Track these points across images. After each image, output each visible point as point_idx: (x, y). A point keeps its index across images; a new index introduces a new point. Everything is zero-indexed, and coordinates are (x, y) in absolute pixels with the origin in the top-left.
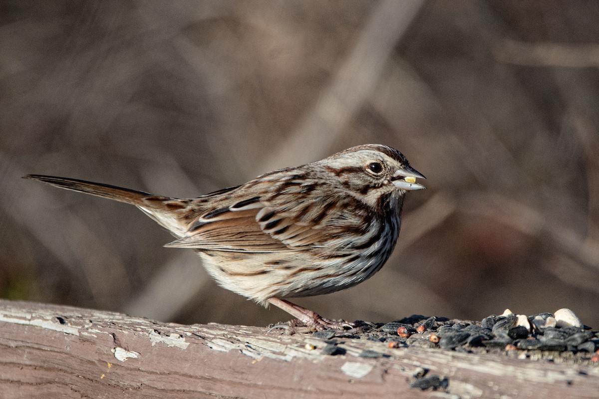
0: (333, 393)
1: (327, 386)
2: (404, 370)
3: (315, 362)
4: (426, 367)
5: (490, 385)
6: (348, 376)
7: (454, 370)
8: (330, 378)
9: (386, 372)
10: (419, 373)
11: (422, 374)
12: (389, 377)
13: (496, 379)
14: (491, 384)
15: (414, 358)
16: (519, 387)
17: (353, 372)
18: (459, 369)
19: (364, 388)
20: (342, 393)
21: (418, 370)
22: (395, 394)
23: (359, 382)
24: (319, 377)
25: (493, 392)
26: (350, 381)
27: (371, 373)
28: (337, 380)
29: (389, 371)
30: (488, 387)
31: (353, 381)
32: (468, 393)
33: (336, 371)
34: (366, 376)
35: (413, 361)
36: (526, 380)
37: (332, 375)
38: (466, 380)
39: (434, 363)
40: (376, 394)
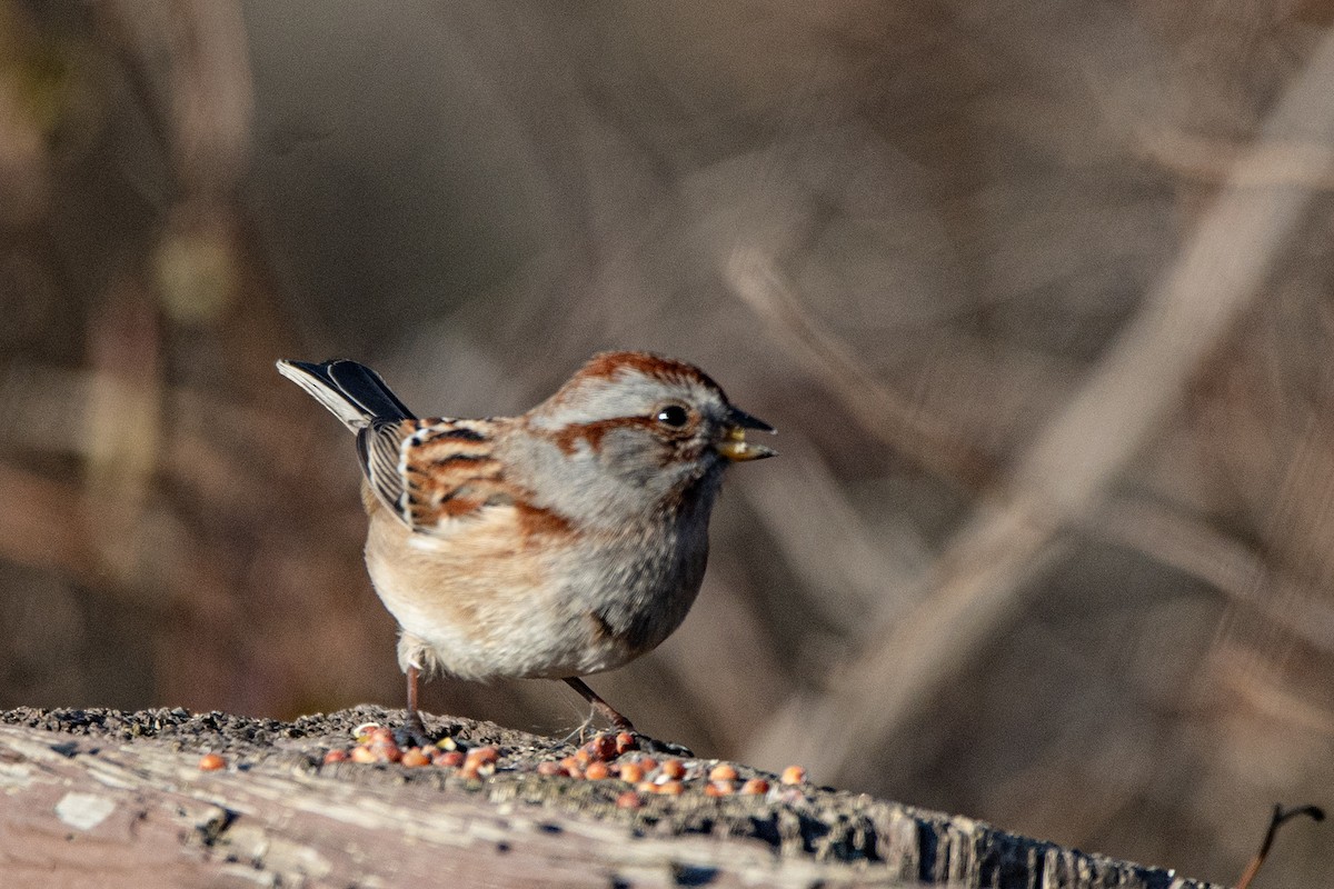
0: (36, 866)
1: (26, 848)
2: (182, 814)
3: (10, 792)
4: (235, 807)
5: (349, 851)
6: (68, 826)
7: (288, 815)
8: (32, 830)
9: (143, 816)
10: (213, 822)
11: (221, 824)
12: (146, 830)
13: (364, 837)
14: (352, 849)
15: (217, 788)
16: (403, 856)
17: (79, 817)
18: (299, 814)
19: (96, 854)
20: (55, 865)
21: (213, 813)
22: (155, 868)
23: (88, 839)
24: (12, 828)
25: (352, 867)
26: (70, 838)
27: (111, 818)
28: (45, 834)
29: (151, 815)
30: (345, 853)
31: (76, 837)
32: (302, 870)
33: (43, 814)
34: (99, 826)
35: (213, 793)
36: (421, 840)
37: (36, 821)
38: (305, 840)
39: (253, 799)
40: (118, 870)
